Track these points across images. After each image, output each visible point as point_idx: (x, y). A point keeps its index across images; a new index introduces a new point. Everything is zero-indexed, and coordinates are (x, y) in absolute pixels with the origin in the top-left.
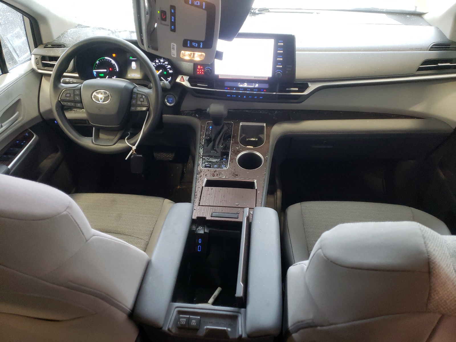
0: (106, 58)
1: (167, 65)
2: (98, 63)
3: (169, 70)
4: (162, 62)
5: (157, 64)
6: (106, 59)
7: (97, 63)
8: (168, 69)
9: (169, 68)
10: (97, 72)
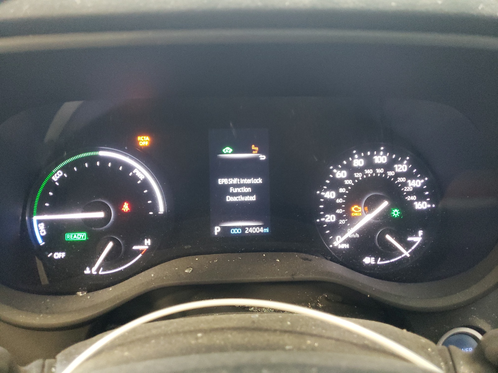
0: (102, 153)
1: (402, 180)
2: (61, 179)
3: (414, 198)
4: (380, 166)
5: (358, 175)
6: (105, 160)
7: (55, 178)
8: (409, 194)
9: (418, 192)
10: (49, 225)
